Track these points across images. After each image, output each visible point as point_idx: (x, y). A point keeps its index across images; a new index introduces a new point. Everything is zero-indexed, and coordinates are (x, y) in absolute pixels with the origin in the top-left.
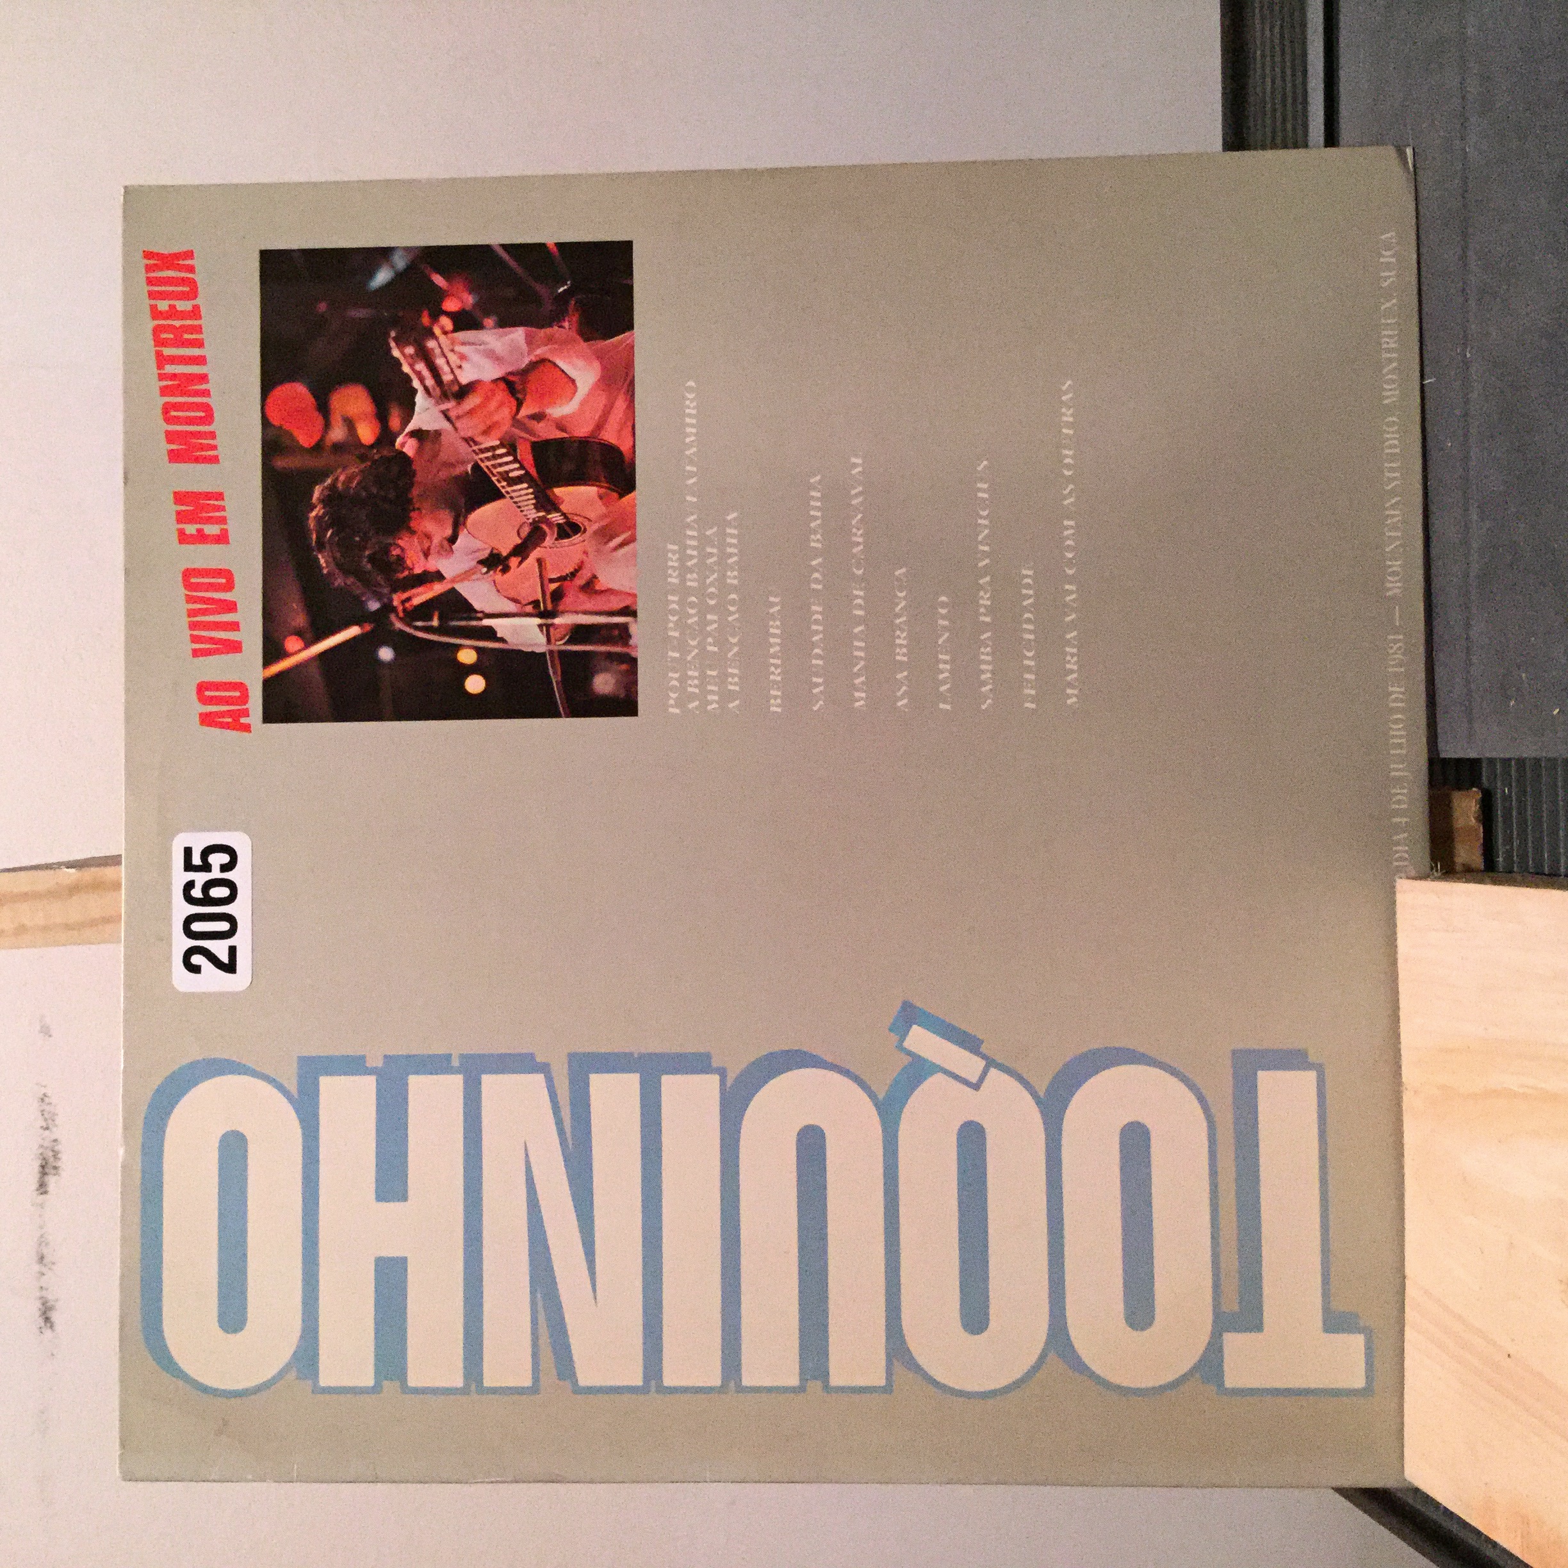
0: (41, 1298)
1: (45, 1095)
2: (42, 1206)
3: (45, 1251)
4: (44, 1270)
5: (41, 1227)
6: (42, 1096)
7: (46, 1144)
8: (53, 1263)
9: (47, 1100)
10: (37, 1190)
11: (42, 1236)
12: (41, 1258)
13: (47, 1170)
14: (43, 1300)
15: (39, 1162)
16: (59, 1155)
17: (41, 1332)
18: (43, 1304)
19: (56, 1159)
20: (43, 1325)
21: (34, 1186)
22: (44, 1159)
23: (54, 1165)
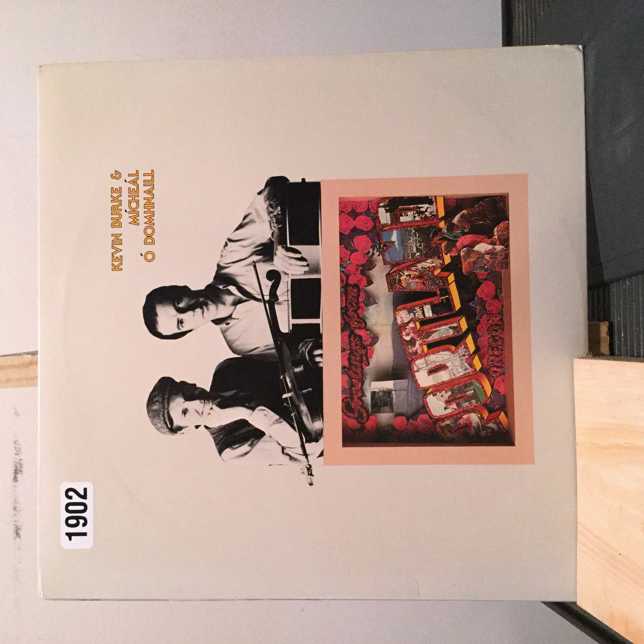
1: (16, 440)
2: (15, 486)
3: (17, 505)
4: (16, 513)
5: (15, 496)
6: (14, 440)
7: (17, 461)
8: (20, 511)
9: (17, 442)
11: (15, 499)
12: (15, 509)
13: (17, 472)
14: (16, 526)
15: (14, 469)
16: (22, 466)
17: (15, 539)
18: (16, 527)
19: (21, 467)
20: (16, 536)
21: (12, 478)
22: (16, 467)
23: (20, 469)
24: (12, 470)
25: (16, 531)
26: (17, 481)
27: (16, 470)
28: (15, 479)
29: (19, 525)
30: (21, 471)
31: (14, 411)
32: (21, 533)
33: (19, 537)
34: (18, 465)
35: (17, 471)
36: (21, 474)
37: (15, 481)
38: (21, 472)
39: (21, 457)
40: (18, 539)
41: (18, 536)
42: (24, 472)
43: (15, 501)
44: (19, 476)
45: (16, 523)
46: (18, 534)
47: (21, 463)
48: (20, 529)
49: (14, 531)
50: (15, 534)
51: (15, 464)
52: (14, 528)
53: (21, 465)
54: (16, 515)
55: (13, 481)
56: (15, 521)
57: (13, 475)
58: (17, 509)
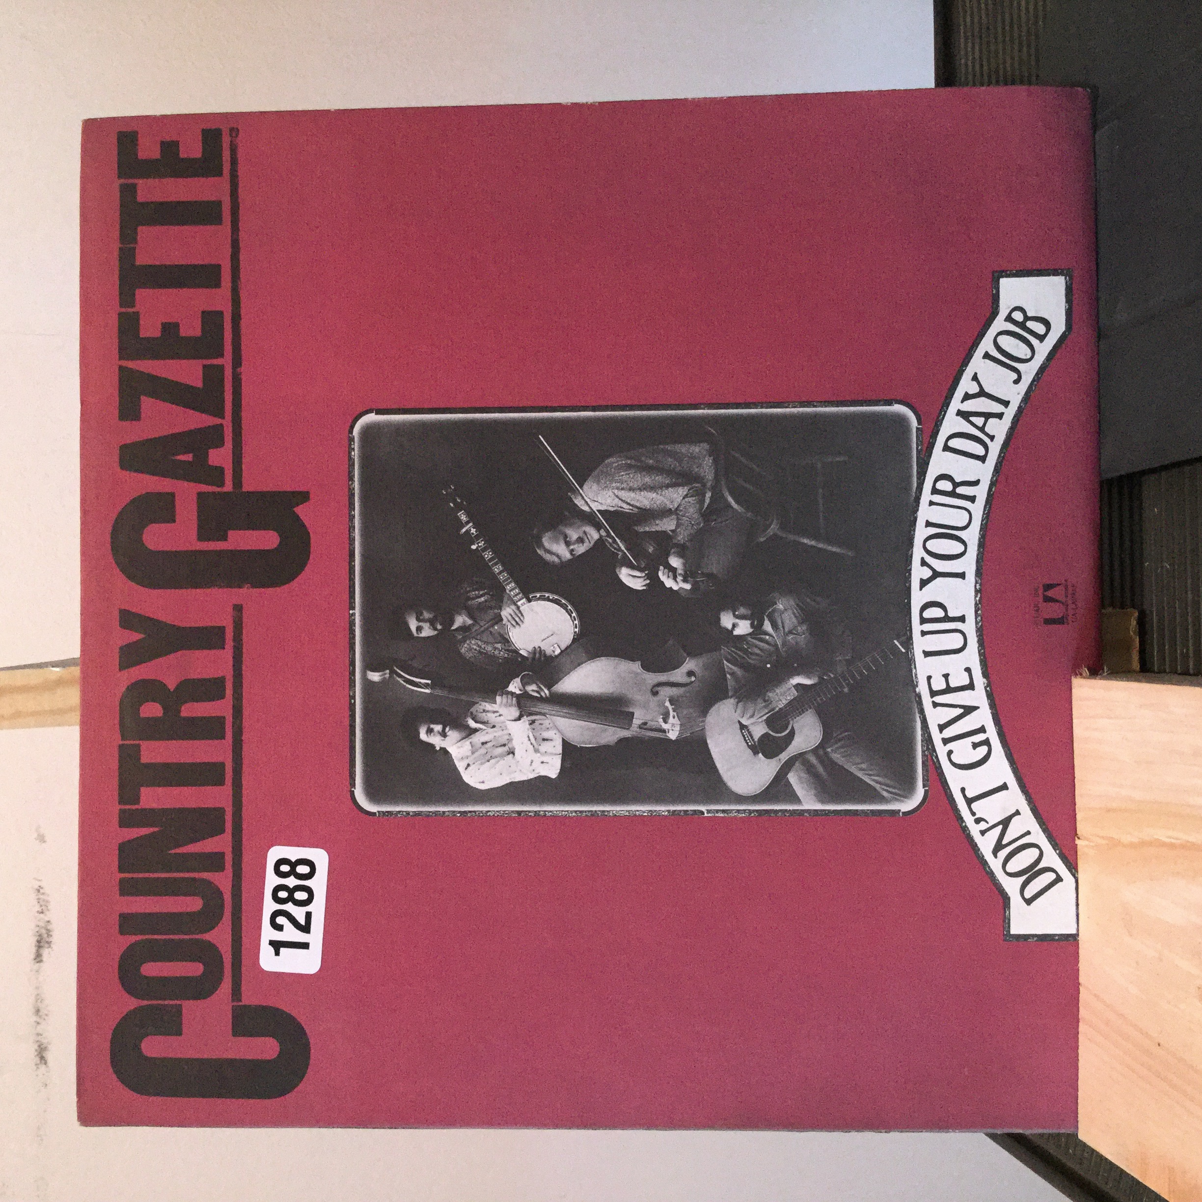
0: (38, 1041)
1: (41, 887)
2: (38, 971)
3: (41, 1006)
4: (40, 1020)
5: (37, 988)
6: (37, 887)
7: (42, 924)
8: (46, 1015)
9: (42, 891)
10: (35, 959)
11: (38, 995)
12: (38, 1011)
13: (42, 944)
14: (39, 1043)
15: (36, 938)
16: (51, 933)
17: (38, 1068)
18: (39, 1046)
19: (49, 935)
20: (39, 1062)
21: (33, 956)
22: (40, 935)
23: (47, 940)
24: (32, 941)
25: (40, 1053)
26: (41, 961)
27: (39, 942)
28: (38, 958)
29: (44, 1041)
30: (49, 943)
31: (36, 835)
32: (50, 1056)
33: (46, 1063)
34: (44, 931)
35: (42, 942)
36: (50, 947)
37: (37, 962)
38: (46, 945)
39: (49, 916)
40: (43, 1068)
41: (43, 1062)
42: (52, 945)
43: (39, 998)
44: (45, 952)
45: (40, 1038)
46: (42, 1059)
47: (49, 927)
48: (45, 1049)
49: (36, 1053)
50: (38, 1060)
51: (37, 929)
52: (36, 1047)
53: (48, 931)
54: (39, 1023)
55: (33, 962)
56: (38, 1034)
57: (34, 950)
58: (40, 1014)
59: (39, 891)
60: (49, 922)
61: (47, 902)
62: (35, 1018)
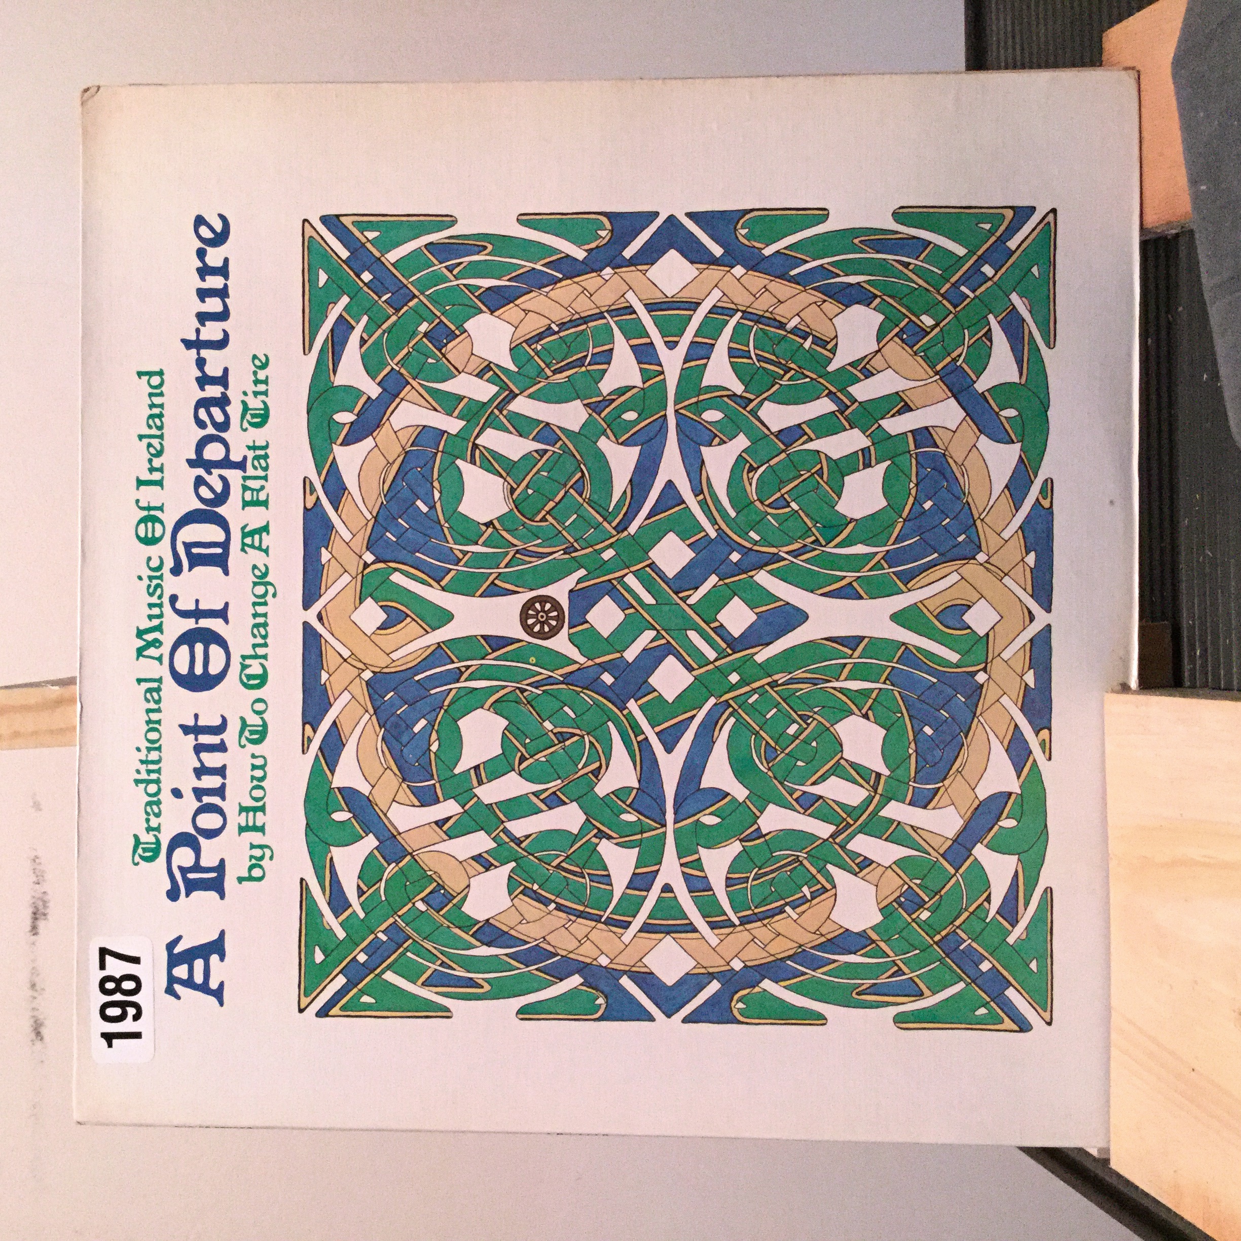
0: (33, 1017)
1: (37, 857)
2: (33, 944)
3: (37, 980)
4: (35, 994)
5: (33, 961)
6: (33, 857)
7: (37, 896)
8: (43, 989)
9: (37, 861)
10: (31, 931)
11: (33, 968)
12: (33, 986)
14: (35, 1019)
15: (30, 910)
16: (47, 905)
17: (34, 1044)
18: (35, 1022)
19: (45, 907)
20: (34, 1037)
21: (29, 928)
22: (36, 907)
23: (43, 911)
24: (27, 912)
25: (35, 1029)
26: (37, 934)
27: (35, 914)
28: (34, 930)
29: (41, 1017)
30: (45, 915)
31: (32, 804)
32: (44, 1031)
33: (42, 1039)
34: (41, 903)
35: (37, 915)
36: (45, 920)
37: (34, 935)
38: (43, 917)
39: (45, 887)
40: (38, 1044)
41: (39, 1038)
42: (49, 917)
43: (34, 971)
44: (41, 924)
45: (36, 1013)
46: (38, 1034)
47: (45, 899)
48: (41, 1025)
49: (31, 1030)
50: (33, 1036)
51: (34, 900)
52: (32, 1020)
53: (45, 902)
54: (35, 998)
55: (29, 934)
56: (33, 1009)
57: (28, 922)
58: (37, 987)
59: (34, 861)
60: (45, 893)
61: (43, 871)
62: (31, 993)
